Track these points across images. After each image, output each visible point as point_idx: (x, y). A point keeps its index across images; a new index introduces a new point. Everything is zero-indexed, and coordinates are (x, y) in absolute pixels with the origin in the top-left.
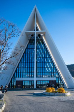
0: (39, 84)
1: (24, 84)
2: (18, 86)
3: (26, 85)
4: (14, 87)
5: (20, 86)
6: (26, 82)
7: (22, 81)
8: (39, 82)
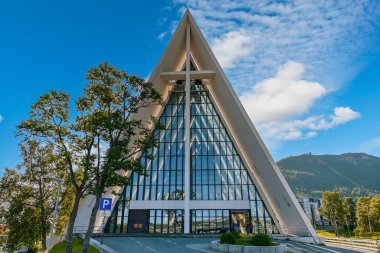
0: (199, 219)
1: (152, 220)
2: (136, 225)
3: (159, 222)
4: (121, 231)
5: (141, 226)
6: (159, 213)
7: (148, 211)
8: (199, 214)
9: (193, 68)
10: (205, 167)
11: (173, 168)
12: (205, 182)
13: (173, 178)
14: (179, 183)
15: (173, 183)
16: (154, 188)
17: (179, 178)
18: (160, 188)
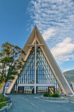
1: (25, 90)
2: (20, 91)
3: (27, 90)
4: (16, 93)
5: (21, 91)
6: (27, 88)
7: (24, 87)
8: (39, 88)
9: (37, 43)
10: (41, 74)
11: (31, 74)
12: (41, 78)
13: (31, 77)
14: (33, 78)
16: (25, 80)
18: (27, 80)
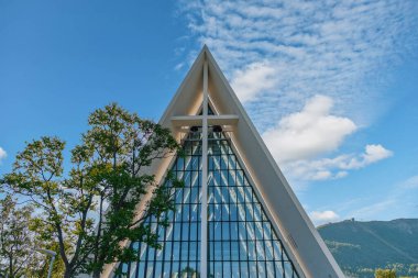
9: (211, 112)
10: (226, 237)
11: (185, 238)
12: (227, 258)
13: (185, 252)
14: (193, 258)
15: (185, 258)
16: (159, 265)
17: (193, 252)
